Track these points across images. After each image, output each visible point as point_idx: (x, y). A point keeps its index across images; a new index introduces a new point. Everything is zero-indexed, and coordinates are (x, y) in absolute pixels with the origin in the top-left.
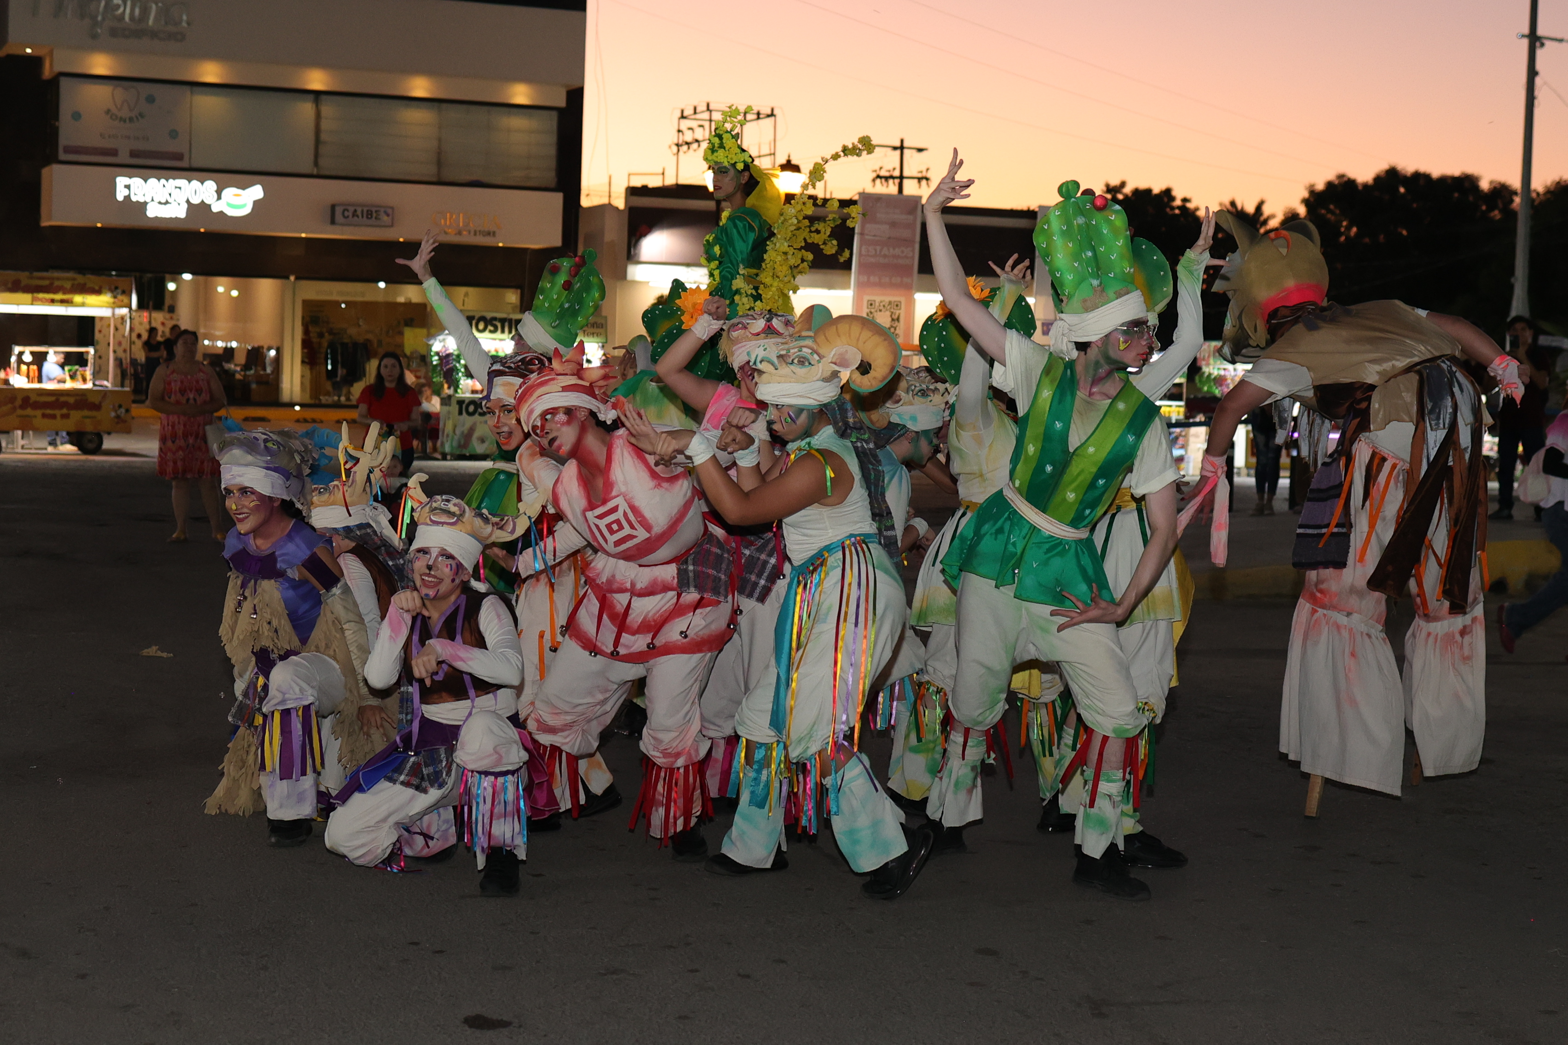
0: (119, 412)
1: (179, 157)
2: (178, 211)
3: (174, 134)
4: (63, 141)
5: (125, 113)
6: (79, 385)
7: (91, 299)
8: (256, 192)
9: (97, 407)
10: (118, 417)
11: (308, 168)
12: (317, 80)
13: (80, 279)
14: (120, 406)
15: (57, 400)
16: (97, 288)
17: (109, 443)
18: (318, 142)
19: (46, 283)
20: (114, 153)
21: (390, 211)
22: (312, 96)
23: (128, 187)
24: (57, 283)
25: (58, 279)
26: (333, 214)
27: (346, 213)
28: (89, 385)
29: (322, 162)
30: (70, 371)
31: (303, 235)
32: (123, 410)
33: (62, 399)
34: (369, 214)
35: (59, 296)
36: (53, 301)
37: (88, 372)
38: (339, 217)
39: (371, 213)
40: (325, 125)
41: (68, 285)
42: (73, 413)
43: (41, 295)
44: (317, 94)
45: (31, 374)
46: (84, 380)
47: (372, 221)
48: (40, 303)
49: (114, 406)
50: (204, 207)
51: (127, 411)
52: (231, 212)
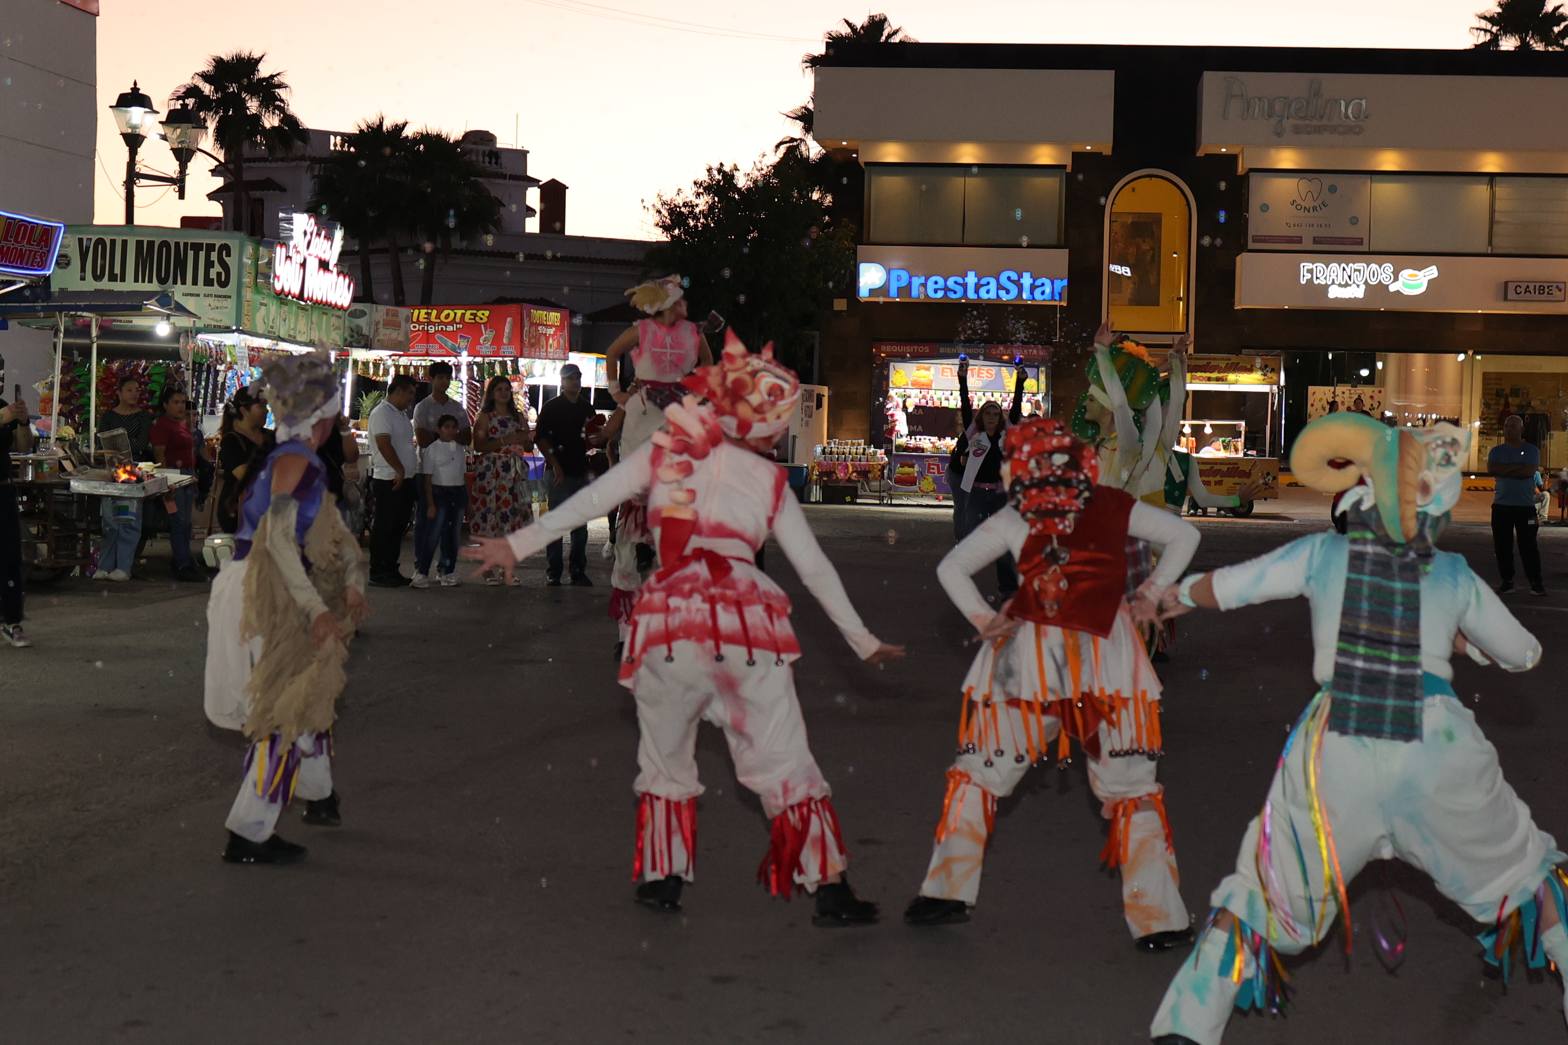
0: (1267, 480)
1: (1360, 242)
2: (1356, 292)
3: (1354, 221)
4: (1252, 231)
5: (1309, 204)
6: (1233, 455)
7: (1244, 377)
8: (1432, 272)
9: (1247, 475)
10: (1266, 484)
11: (1483, 248)
12: (1491, 163)
13: (1234, 358)
14: (1268, 474)
15: (1212, 468)
16: (1249, 367)
17: (1259, 508)
18: (1492, 222)
19: (1205, 362)
20: (1299, 240)
21: (1561, 286)
22: (1487, 178)
23: (1310, 271)
24: (1213, 363)
25: (1214, 359)
26: (1505, 291)
27: (1518, 290)
28: (1241, 455)
29: (1495, 240)
30: (1223, 442)
31: (1480, 312)
32: (1270, 477)
33: (1216, 467)
34: (1541, 290)
35: (1214, 375)
36: (1209, 379)
37: (1240, 443)
38: (1511, 294)
39: (1543, 289)
40: (1498, 206)
41: (1223, 364)
42: (1225, 480)
43: (1199, 374)
44: (1492, 176)
45: (1190, 445)
46: (1236, 450)
47: (1545, 296)
48: (1197, 381)
49: (1262, 474)
50: (1382, 288)
51: (1274, 478)
52: (1407, 292)
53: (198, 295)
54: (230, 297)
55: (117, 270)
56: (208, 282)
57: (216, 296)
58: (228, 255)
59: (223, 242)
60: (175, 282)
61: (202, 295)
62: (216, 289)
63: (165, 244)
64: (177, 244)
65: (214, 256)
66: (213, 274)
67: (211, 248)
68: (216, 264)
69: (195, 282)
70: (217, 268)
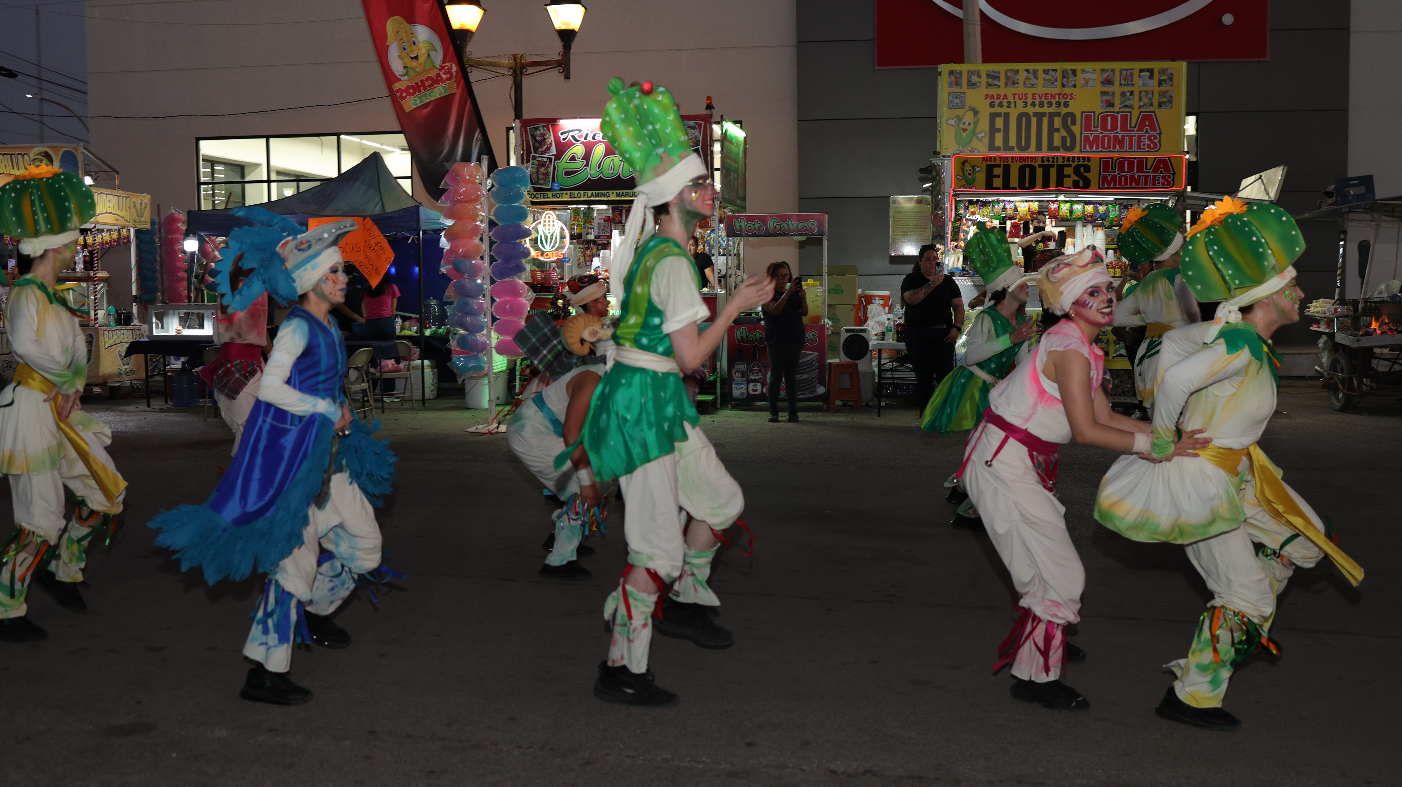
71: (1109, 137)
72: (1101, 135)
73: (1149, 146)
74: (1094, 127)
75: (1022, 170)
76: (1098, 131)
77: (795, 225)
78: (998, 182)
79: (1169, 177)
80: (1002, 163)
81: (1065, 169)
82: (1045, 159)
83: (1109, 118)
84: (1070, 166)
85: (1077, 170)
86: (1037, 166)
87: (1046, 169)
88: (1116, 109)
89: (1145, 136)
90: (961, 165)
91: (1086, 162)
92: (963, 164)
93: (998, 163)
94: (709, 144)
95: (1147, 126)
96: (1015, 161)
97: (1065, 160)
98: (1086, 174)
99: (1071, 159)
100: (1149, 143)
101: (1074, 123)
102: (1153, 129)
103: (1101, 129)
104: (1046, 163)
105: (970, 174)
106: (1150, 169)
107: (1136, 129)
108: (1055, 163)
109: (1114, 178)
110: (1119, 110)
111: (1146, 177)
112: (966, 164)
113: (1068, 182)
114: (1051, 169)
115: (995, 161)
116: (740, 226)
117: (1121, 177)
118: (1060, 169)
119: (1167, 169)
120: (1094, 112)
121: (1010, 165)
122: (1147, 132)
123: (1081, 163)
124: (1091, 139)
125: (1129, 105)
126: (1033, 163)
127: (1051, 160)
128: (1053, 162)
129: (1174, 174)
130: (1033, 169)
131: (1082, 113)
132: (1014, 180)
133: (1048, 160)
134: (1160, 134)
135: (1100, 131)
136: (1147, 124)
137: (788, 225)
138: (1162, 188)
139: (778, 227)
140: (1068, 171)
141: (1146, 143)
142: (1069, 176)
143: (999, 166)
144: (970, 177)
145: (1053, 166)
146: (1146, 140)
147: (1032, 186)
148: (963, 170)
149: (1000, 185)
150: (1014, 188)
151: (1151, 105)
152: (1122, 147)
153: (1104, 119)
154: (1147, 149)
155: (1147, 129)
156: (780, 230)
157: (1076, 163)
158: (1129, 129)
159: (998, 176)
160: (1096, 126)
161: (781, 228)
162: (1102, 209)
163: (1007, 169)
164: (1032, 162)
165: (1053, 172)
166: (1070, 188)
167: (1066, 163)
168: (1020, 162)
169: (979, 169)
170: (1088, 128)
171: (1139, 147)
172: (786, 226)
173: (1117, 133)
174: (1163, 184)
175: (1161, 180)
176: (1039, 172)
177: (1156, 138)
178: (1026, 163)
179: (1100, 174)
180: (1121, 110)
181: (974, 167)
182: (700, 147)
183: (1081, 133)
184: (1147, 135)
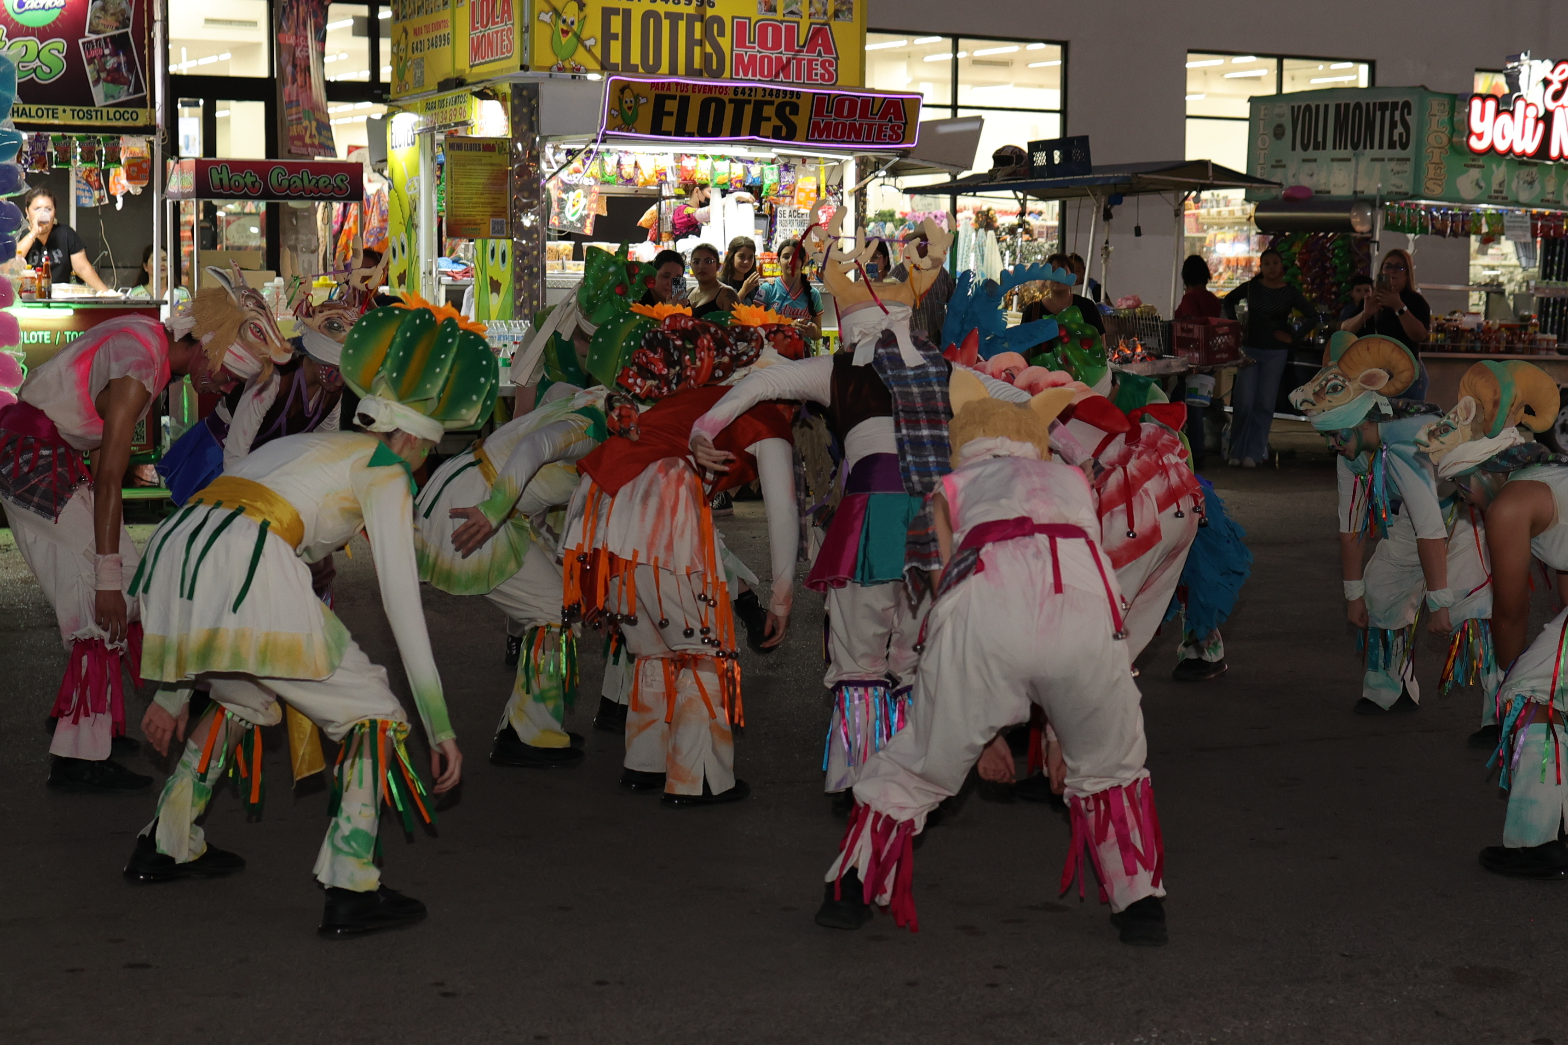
53: (1383, 160)
54: (1408, 160)
55: (1320, 139)
56: (1392, 145)
57: (1398, 160)
58: (1409, 113)
59: (1406, 99)
60: (1365, 148)
61: (1386, 160)
62: (1398, 152)
63: (1358, 105)
64: (1368, 105)
65: (1397, 114)
66: (1396, 137)
67: (1395, 105)
68: (1399, 124)
69: (1381, 147)
70: (1400, 129)
71: (770, 59)
72: (759, 55)
73: (822, 76)
74: (750, 42)
75: (705, 105)
76: (754, 48)
77: (314, 181)
78: (669, 123)
79: (899, 128)
80: (679, 94)
81: (765, 107)
82: (740, 90)
83: (770, 29)
84: (771, 103)
85: (780, 112)
86: (727, 102)
87: (739, 106)
88: (779, 16)
89: (817, 60)
90: (619, 93)
91: (794, 99)
92: (622, 91)
93: (673, 92)
94: (146, 26)
95: (820, 45)
96: (697, 90)
97: (767, 93)
98: (792, 118)
99: (774, 93)
100: (823, 71)
101: (722, 33)
102: (828, 51)
103: (759, 46)
104: (740, 97)
105: (630, 108)
106: (877, 114)
107: (805, 50)
108: (753, 98)
109: (828, 125)
110: (782, 18)
111: (870, 127)
112: (627, 91)
113: (767, 128)
114: (746, 106)
115: (669, 89)
116: (221, 180)
117: (837, 125)
118: (759, 106)
119: (898, 117)
120: (750, 19)
121: (689, 97)
122: (820, 55)
123: (787, 99)
124: (746, 60)
125: (797, 11)
126: (722, 96)
127: (747, 92)
128: (750, 95)
129: (906, 124)
130: (721, 105)
131: (733, 18)
132: (692, 123)
133: (743, 93)
134: (837, 59)
135: (757, 48)
136: (820, 42)
137: (302, 180)
138: (888, 143)
139: (285, 183)
140: (769, 111)
141: (819, 72)
142: (768, 119)
143: (673, 97)
144: (630, 113)
145: (749, 102)
146: (819, 67)
147: (717, 132)
148: (620, 100)
149: (672, 129)
150: (691, 135)
151: (825, 13)
152: (787, 76)
153: (763, 29)
154: (820, 81)
155: (820, 50)
156: (289, 188)
157: (780, 100)
158: (747, 44)
159: (671, 114)
160: (752, 40)
161: (290, 185)
162: (755, 170)
163: (684, 103)
164: (720, 93)
165: (748, 110)
166: (768, 137)
167: (768, 98)
168: (704, 92)
169: (645, 100)
170: (741, 43)
171: (810, 78)
172: (299, 182)
173: (781, 53)
174: (890, 137)
175: (889, 132)
176: (729, 109)
177: (831, 65)
178: (713, 95)
179: (810, 118)
180: (786, 18)
181: (637, 97)
182: (129, 30)
183: (732, 50)
184: (820, 59)
